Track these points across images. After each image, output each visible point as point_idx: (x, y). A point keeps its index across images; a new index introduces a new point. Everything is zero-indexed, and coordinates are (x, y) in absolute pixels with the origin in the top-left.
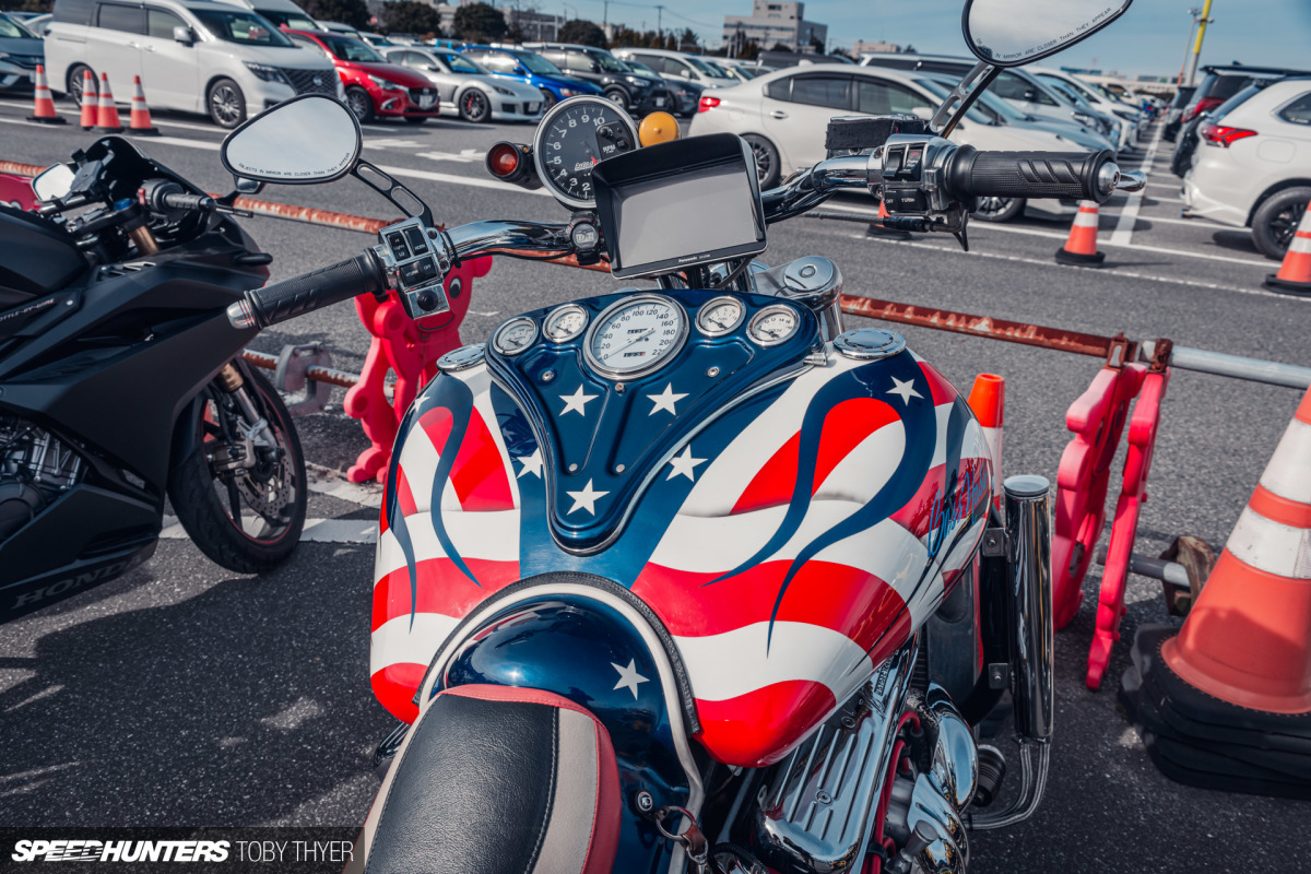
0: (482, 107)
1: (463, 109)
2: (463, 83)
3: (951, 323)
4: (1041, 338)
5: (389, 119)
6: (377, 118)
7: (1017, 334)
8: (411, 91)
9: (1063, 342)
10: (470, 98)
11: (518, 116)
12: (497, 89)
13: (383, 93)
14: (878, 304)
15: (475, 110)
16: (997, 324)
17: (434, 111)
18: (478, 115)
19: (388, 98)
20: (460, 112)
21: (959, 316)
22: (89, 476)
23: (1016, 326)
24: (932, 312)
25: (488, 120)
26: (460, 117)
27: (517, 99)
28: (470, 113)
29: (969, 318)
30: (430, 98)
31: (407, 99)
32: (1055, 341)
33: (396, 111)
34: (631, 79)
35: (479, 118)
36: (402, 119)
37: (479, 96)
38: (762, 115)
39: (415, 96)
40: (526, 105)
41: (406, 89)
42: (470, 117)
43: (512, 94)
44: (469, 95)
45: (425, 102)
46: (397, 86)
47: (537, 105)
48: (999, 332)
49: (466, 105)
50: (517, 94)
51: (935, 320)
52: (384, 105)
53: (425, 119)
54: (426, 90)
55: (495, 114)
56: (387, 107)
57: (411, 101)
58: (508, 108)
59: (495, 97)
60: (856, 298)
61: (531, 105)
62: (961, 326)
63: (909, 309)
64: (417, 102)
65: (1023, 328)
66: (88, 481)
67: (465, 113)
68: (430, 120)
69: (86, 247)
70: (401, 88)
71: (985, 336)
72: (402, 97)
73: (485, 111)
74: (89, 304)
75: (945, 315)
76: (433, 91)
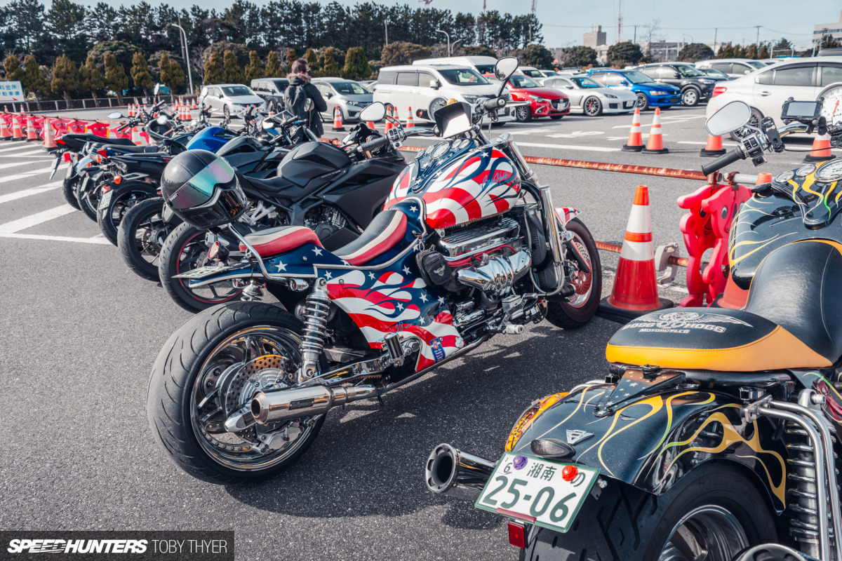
0: (597, 107)
1: (586, 109)
2: (586, 94)
3: (651, 171)
4: (683, 174)
5: (539, 118)
6: (533, 118)
7: (675, 174)
8: (553, 102)
9: (691, 175)
10: (591, 101)
11: (620, 110)
12: (606, 95)
13: (537, 104)
14: (625, 167)
15: (593, 109)
16: (668, 170)
17: (566, 111)
18: (594, 112)
19: (540, 106)
20: (584, 111)
21: (654, 168)
22: (348, 226)
23: (674, 170)
24: (644, 168)
25: (601, 114)
26: (584, 114)
27: (619, 101)
28: (590, 111)
29: (658, 169)
30: (564, 104)
31: (550, 106)
32: (688, 175)
33: (543, 113)
34: (701, 80)
35: (595, 113)
36: (549, 117)
37: (595, 101)
38: (753, 95)
39: (555, 104)
40: (625, 103)
41: (549, 101)
42: (590, 113)
43: (616, 97)
44: (590, 101)
45: (561, 107)
46: (545, 100)
47: (633, 102)
48: (668, 173)
49: (588, 106)
50: (619, 97)
51: (645, 171)
52: (537, 110)
53: (561, 116)
54: (561, 100)
55: (605, 111)
56: (538, 112)
57: (552, 107)
58: (614, 106)
59: (605, 101)
60: (617, 165)
61: (628, 103)
62: (655, 172)
63: (636, 167)
64: (556, 108)
65: (677, 171)
66: (347, 227)
67: (587, 112)
68: (564, 117)
69: (352, 158)
70: (547, 100)
71: (664, 176)
72: (547, 105)
73: (599, 109)
74: (350, 172)
75: (649, 168)
76: (566, 100)
